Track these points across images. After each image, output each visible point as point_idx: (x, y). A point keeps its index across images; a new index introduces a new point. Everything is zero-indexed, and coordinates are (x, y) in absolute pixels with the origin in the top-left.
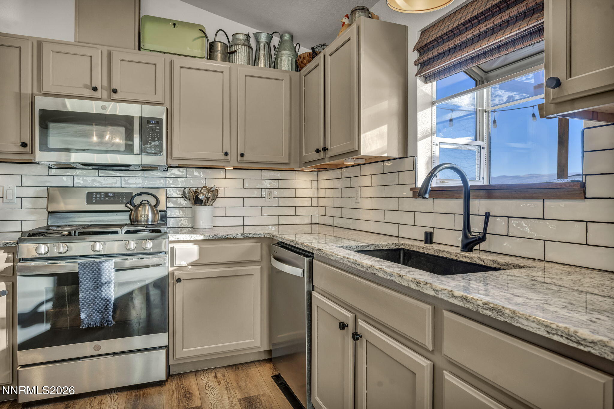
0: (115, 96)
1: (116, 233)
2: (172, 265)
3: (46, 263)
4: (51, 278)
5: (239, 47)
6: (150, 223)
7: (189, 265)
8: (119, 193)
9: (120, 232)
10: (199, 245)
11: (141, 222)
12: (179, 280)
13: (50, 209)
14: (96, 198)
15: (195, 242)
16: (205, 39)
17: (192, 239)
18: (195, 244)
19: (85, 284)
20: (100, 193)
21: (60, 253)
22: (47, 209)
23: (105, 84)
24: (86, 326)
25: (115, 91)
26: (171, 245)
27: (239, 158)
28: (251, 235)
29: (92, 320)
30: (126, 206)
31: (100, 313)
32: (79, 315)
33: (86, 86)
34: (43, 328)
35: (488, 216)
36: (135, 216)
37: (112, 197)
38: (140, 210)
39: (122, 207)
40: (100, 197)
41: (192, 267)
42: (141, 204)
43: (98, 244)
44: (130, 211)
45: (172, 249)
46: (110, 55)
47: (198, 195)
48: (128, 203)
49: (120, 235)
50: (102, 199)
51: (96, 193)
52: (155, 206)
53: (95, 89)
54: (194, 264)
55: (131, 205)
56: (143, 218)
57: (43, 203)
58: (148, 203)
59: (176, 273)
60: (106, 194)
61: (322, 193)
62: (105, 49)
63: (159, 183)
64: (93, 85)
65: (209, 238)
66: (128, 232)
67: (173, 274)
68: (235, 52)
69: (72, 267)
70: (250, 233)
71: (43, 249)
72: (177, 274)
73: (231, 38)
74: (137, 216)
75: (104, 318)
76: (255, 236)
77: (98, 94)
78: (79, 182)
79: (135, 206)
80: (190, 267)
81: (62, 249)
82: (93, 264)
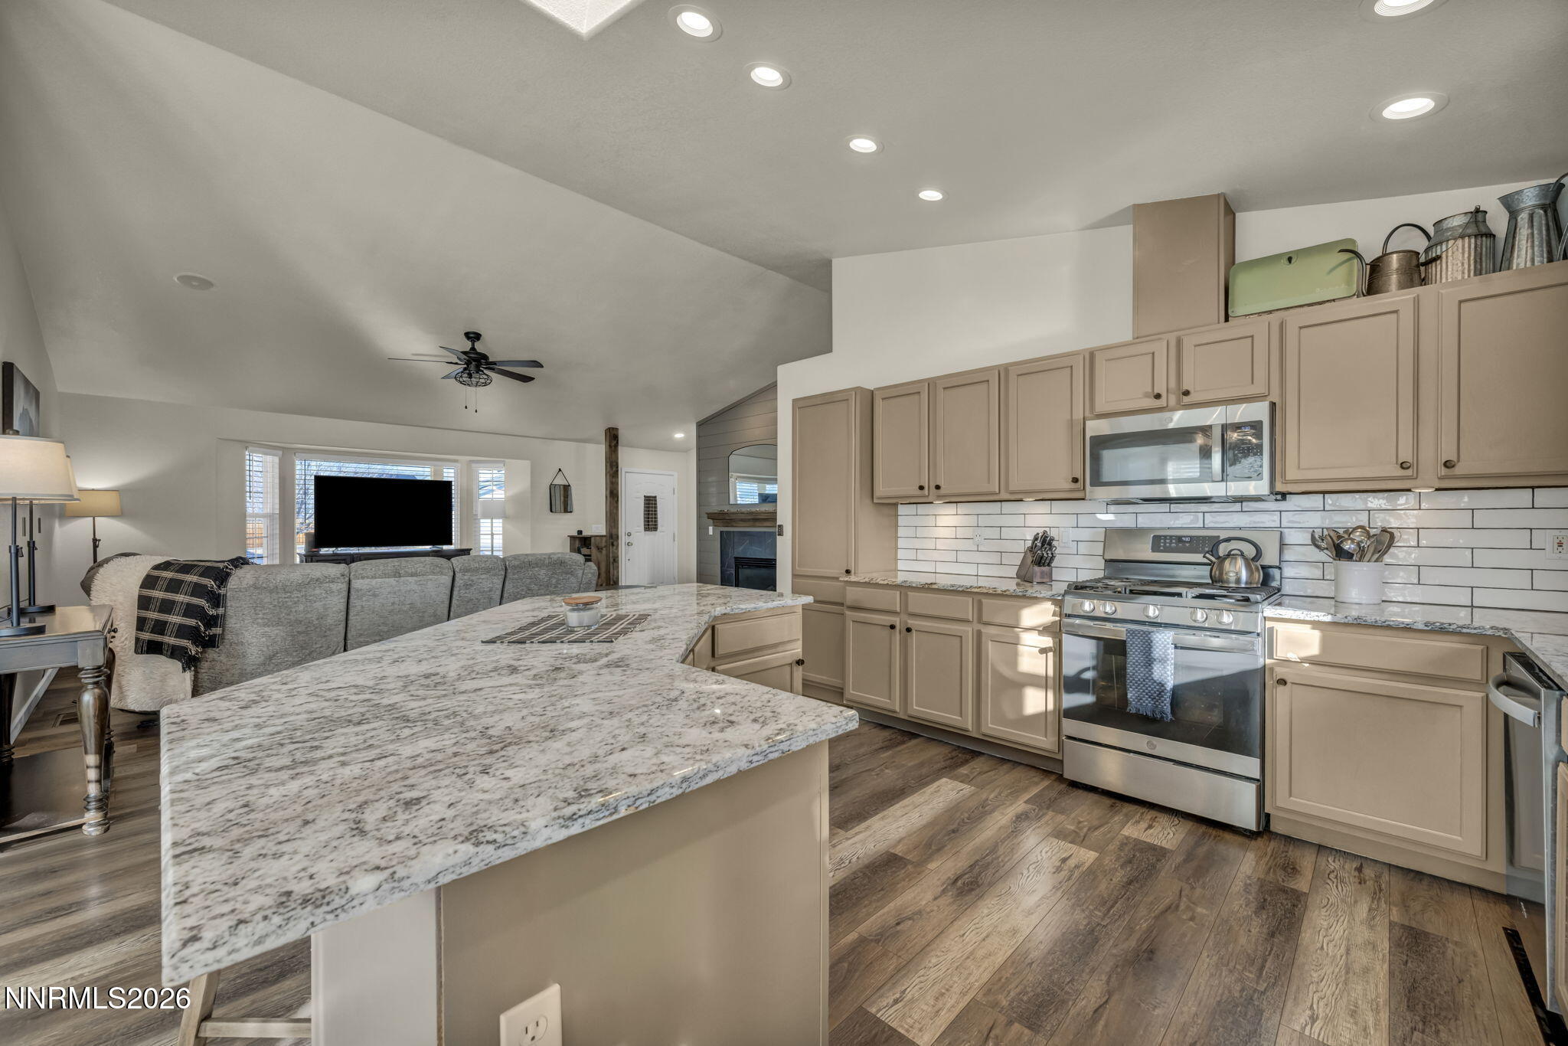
0: (1186, 400)
1: (1179, 595)
2: (1271, 656)
3: (1091, 623)
4: (1095, 642)
5: (1447, 246)
6: (1243, 586)
7: (1304, 660)
8: (1198, 537)
9: (1184, 595)
10: (1322, 630)
11: (1227, 582)
12: (1282, 682)
13: (1108, 557)
14: (1165, 543)
15: (1315, 624)
16: (1356, 261)
17: (1308, 619)
18: (1313, 628)
19: (1133, 656)
20: (1171, 537)
21: (1106, 613)
22: (1103, 556)
23: (1173, 384)
24: (1133, 711)
25: (1187, 393)
26: (1269, 624)
27: (1444, 471)
28: (1454, 627)
29: (1141, 704)
30: (1204, 557)
31: (1152, 699)
32: (1126, 694)
33: (1146, 395)
34: (1087, 699)
36: (1217, 573)
37: (1187, 542)
38: (1228, 564)
39: (1198, 558)
40: (1171, 543)
41: (1312, 666)
42: (1229, 555)
43: (1151, 608)
44: (1211, 564)
45: (1271, 629)
46: (1179, 342)
47: (1342, 542)
48: (1208, 552)
49: (1184, 599)
50: (1173, 545)
51: (1165, 537)
52: (1253, 559)
53: (1158, 396)
54: (1314, 661)
55: (1212, 555)
56: (1232, 576)
57: (1099, 549)
58: (1242, 554)
59: (1278, 670)
60: (1179, 539)
62: (1172, 338)
63: (1270, 520)
64: (1156, 392)
65: (1346, 621)
66: (1201, 596)
67: (1272, 670)
68: (1439, 258)
69: (1120, 632)
70: (1451, 622)
71: (1087, 606)
72: (1281, 672)
73: (1431, 231)
74: (1221, 574)
75: (1157, 707)
76: (1465, 630)
77: (1162, 402)
78: (1144, 521)
79: (1219, 558)
80: (1307, 665)
81: (1108, 609)
82: (1144, 633)
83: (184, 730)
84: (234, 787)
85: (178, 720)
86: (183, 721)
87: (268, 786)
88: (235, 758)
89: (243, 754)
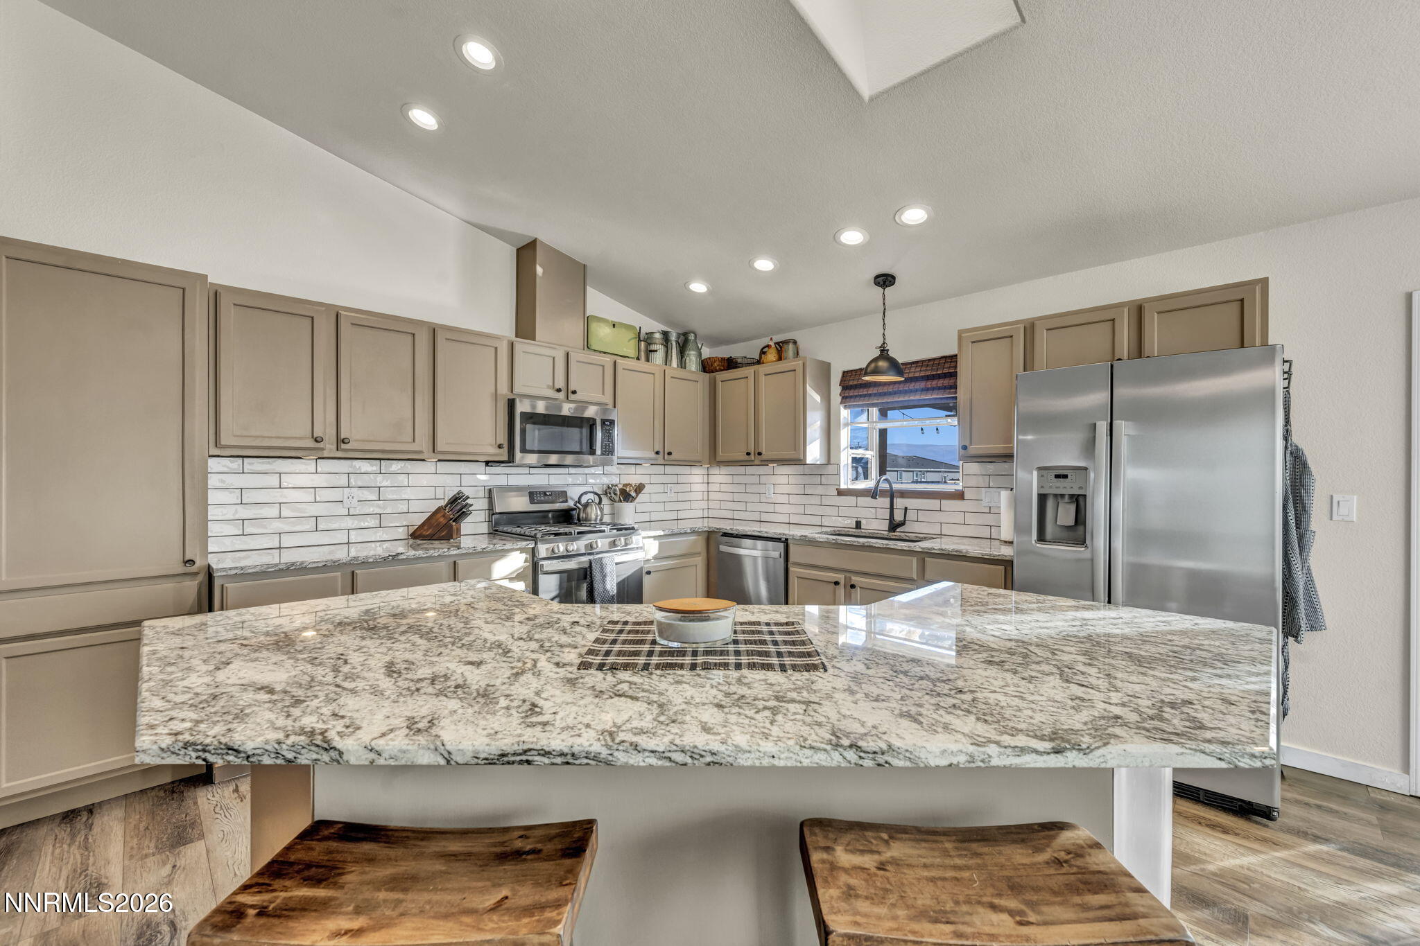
0: (572, 397)
4: (556, 577)
10: (659, 540)
11: (590, 520)
12: (649, 573)
15: (655, 537)
18: (655, 540)
25: (574, 392)
33: (548, 387)
35: (906, 509)
38: (589, 509)
46: (567, 355)
53: (558, 390)
54: (656, 558)
61: (713, 487)
62: (564, 350)
64: (556, 387)
67: (643, 567)
72: (646, 567)
77: (561, 395)
82: (598, 558)
83: (1255, 702)
84: (1235, 652)
85: (1258, 715)
86: (1253, 712)
87: (1219, 646)
88: (1227, 665)
89: (1220, 665)
